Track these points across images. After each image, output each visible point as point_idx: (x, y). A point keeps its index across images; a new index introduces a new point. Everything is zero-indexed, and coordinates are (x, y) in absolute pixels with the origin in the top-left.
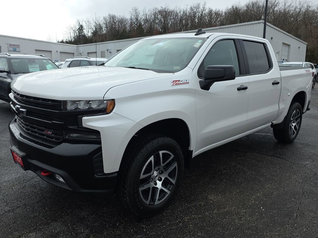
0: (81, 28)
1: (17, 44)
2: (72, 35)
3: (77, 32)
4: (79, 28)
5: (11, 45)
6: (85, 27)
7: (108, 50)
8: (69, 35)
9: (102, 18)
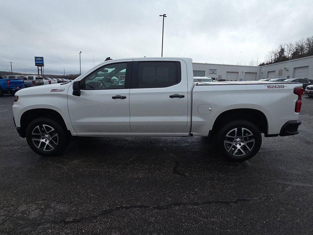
0: (282, 51)
1: (215, 69)
2: (273, 58)
3: (278, 55)
4: (280, 51)
5: (211, 69)
6: (286, 50)
7: (285, 69)
8: (270, 58)
9: (305, 39)
